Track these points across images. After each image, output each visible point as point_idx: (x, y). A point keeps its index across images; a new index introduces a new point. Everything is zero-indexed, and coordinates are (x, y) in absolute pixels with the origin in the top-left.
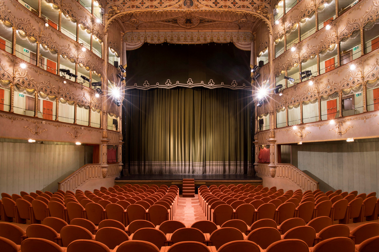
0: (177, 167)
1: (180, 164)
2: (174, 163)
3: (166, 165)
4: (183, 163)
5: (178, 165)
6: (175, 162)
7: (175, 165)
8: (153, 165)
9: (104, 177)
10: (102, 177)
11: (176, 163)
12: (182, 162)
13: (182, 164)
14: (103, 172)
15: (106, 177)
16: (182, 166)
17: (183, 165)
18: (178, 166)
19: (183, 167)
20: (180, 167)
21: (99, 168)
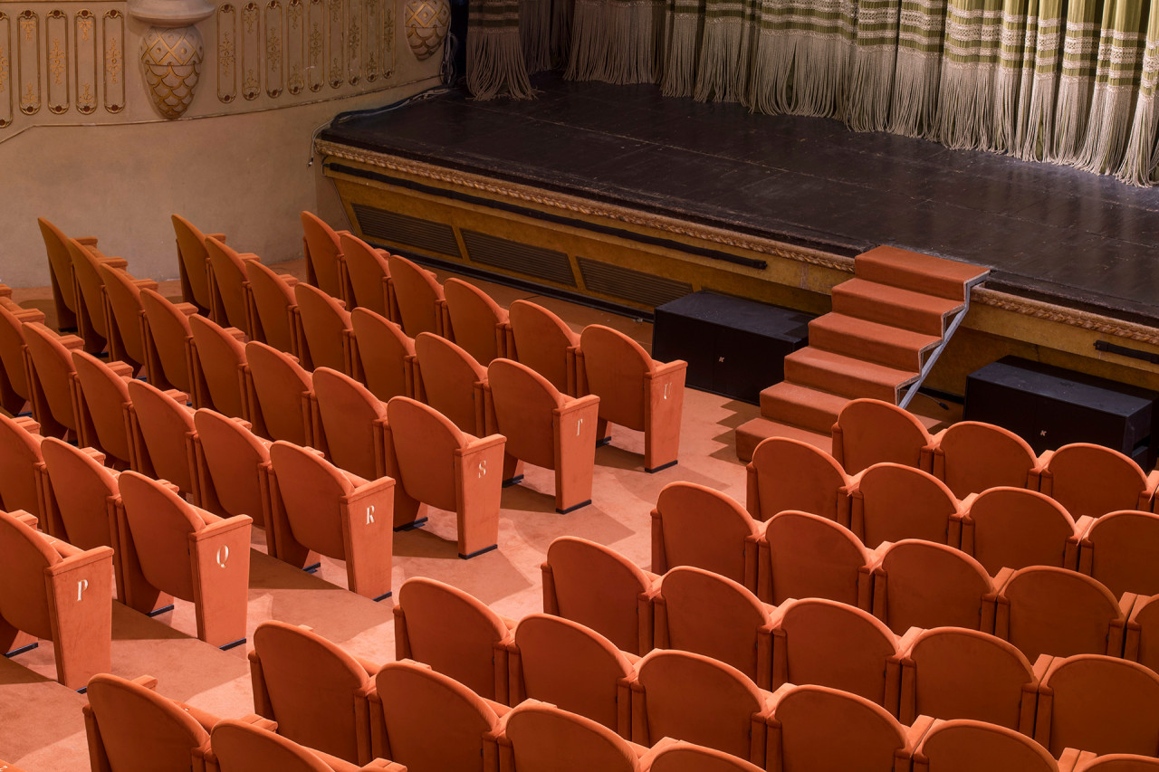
0: (1004, 74)
1: (1046, 41)
2: (980, 20)
3: (902, 35)
4: (1073, 45)
5: (1020, 49)
6: (988, 14)
7: (985, 52)
8: (765, 17)
9: (171, 113)
10: (143, 108)
11: (998, 21)
12: (1062, 29)
13: (1060, 52)
14: (148, 64)
15: (191, 112)
16: (1058, 68)
17: (1066, 64)
18: (1019, 64)
19: (1069, 84)
20: (1042, 80)
21: (114, 24)
